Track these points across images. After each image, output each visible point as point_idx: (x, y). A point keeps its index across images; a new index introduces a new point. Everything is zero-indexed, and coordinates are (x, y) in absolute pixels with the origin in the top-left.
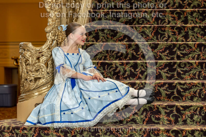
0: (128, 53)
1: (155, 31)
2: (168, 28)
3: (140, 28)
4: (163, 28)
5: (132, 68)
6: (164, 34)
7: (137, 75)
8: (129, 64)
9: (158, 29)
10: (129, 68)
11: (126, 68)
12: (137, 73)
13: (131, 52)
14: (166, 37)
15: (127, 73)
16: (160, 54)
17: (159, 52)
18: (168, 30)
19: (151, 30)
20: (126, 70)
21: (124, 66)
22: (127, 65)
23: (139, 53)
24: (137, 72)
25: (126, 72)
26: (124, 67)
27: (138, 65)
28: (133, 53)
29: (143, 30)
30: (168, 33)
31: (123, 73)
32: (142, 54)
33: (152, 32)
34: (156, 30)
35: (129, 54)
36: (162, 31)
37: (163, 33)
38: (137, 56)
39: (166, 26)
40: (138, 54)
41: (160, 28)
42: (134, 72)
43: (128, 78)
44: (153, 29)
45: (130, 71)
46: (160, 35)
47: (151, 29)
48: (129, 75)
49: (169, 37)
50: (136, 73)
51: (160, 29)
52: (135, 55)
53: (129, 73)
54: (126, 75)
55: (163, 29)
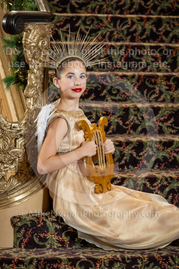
0: (111, 122)
1: (140, 83)
2: (161, 79)
3: (117, 78)
4: (153, 79)
5: (135, 151)
6: (154, 88)
7: (141, 162)
8: (131, 144)
9: (145, 79)
10: (129, 150)
11: (124, 151)
12: (141, 158)
13: (116, 120)
14: (157, 94)
15: (125, 158)
16: (160, 124)
17: (159, 121)
18: (161, 82)
19: (134, 81)
20: (124, 153)
21: (123, 147)
22: (128, 146)
23: (128, 122)
24: (141, 156)
25: (125, 156)
26: (121, 148)
27: (144, 146)
28: (118, 123)
29: (121, 82)
30: (160, 87)
31: (119, 158)
32: (132, 123)
33: (136, 84)
34: (142, 83)
35: (113, 124)
36: (151, 83)
37: (151, 86)
38: (124, 127)
39: (158, 76)
40: (126, 123)
41: (149, 78)
42: (135, 156)
43: (125, 167)
44: (138, 81)
45: (130, 156)
46: (146, 90)
47: (134, 79)
48: (128, 161)
49: (161, 93)
50: (139, 158)
51: (148, 81)
52: (122, 125)
53: (128, 158)
54: (123, 162)
55: (153, 81)
